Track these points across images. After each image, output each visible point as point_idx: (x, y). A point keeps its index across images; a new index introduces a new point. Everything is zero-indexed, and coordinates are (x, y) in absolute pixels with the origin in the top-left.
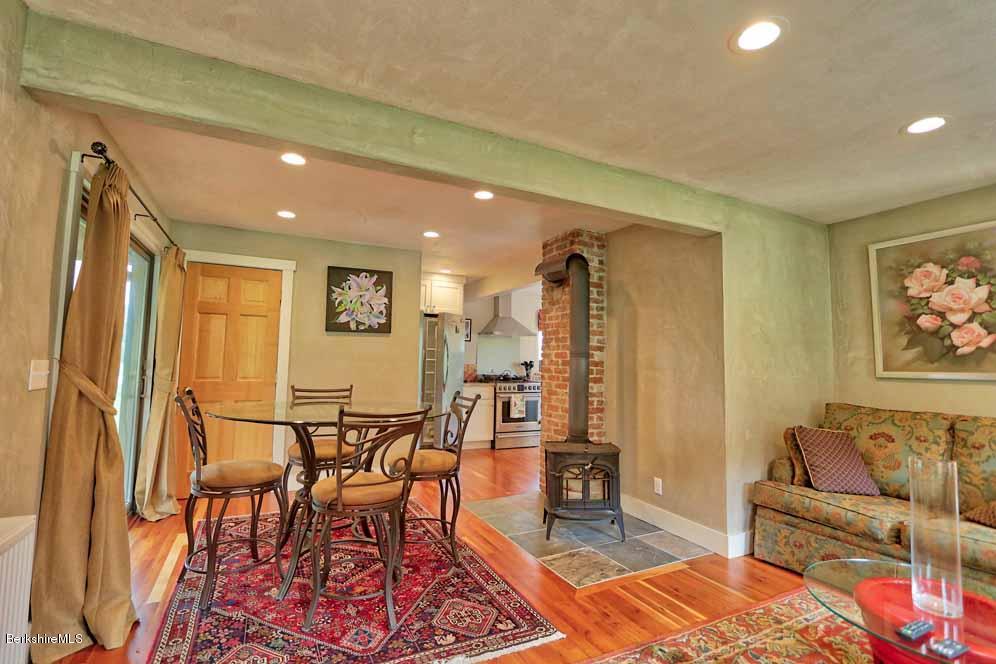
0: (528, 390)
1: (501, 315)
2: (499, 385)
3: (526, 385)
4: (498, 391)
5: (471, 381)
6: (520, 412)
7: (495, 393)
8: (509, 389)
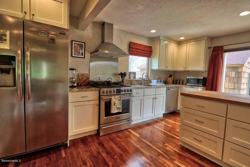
0: (124, 93)
1: (105, 41)
2: (102, 90)
3: (123, 88)
4: (101, 94)
5: (85, 85)
6: (118, 108)
7: (100, 96)
8: (110, 92)
